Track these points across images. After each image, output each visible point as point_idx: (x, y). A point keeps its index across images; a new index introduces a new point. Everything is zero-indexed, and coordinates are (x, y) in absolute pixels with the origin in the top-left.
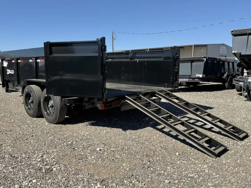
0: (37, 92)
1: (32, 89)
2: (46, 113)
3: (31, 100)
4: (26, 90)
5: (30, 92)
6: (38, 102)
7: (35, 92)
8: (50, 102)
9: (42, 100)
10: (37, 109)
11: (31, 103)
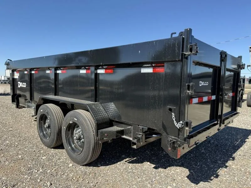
0: (57, 115)
1: (49, 110)
2: (70, 148)
3: (47, 125)
4: (42, 111)
5: (47, 114)
6: (57, 129)
7: (54, 114)
8: (76, 131)
9: (64, 128)
10: (56, 138)
11: (47, 128)
